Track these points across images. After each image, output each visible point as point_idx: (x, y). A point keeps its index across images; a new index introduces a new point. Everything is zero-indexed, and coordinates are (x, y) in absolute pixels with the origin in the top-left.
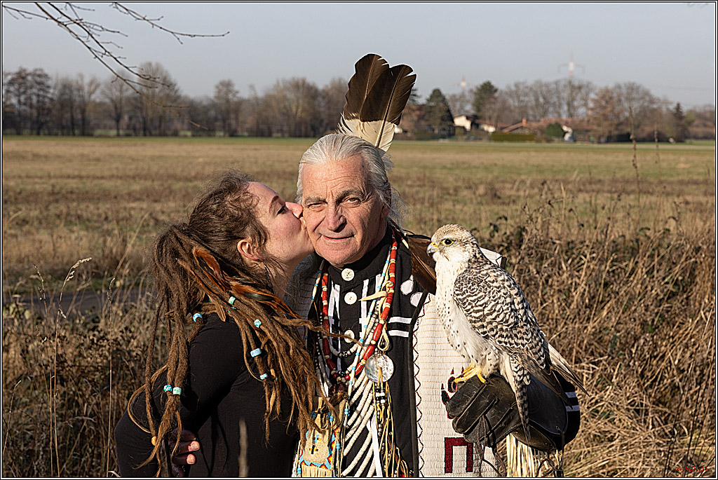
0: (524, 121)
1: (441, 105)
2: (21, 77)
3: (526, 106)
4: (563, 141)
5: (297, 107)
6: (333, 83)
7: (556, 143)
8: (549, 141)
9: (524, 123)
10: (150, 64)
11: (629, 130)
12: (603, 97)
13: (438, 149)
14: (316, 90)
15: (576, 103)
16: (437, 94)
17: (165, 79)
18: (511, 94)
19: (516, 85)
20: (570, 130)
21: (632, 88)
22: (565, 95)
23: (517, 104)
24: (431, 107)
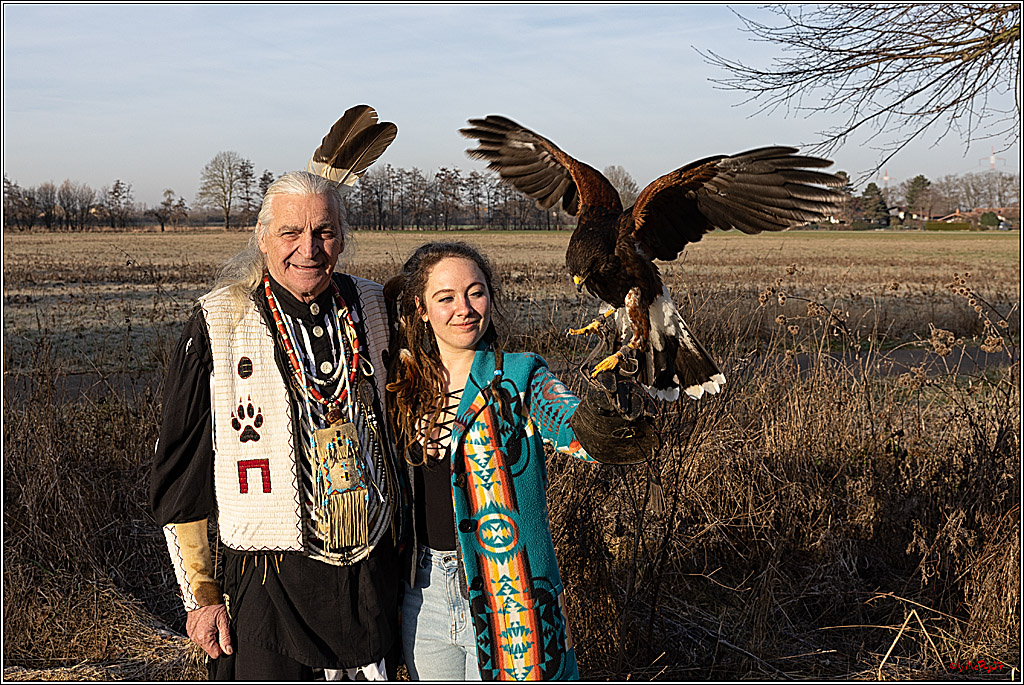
0: (958, 211)
1: (877, 197)
3: (957, 196)
4: (998, 229)
7: (991, 231)
8: (983, 230)
9: (957, 213)
10: (613, 167)
13: (875, 237)
15: (1006, 194)
16: (872, 187)
17: (626, 179)
18: (942, 186)
19: (946, 178)
20: (1004, 219)
22: (996, 186)
23: (947, 196)
24: (867, 199)
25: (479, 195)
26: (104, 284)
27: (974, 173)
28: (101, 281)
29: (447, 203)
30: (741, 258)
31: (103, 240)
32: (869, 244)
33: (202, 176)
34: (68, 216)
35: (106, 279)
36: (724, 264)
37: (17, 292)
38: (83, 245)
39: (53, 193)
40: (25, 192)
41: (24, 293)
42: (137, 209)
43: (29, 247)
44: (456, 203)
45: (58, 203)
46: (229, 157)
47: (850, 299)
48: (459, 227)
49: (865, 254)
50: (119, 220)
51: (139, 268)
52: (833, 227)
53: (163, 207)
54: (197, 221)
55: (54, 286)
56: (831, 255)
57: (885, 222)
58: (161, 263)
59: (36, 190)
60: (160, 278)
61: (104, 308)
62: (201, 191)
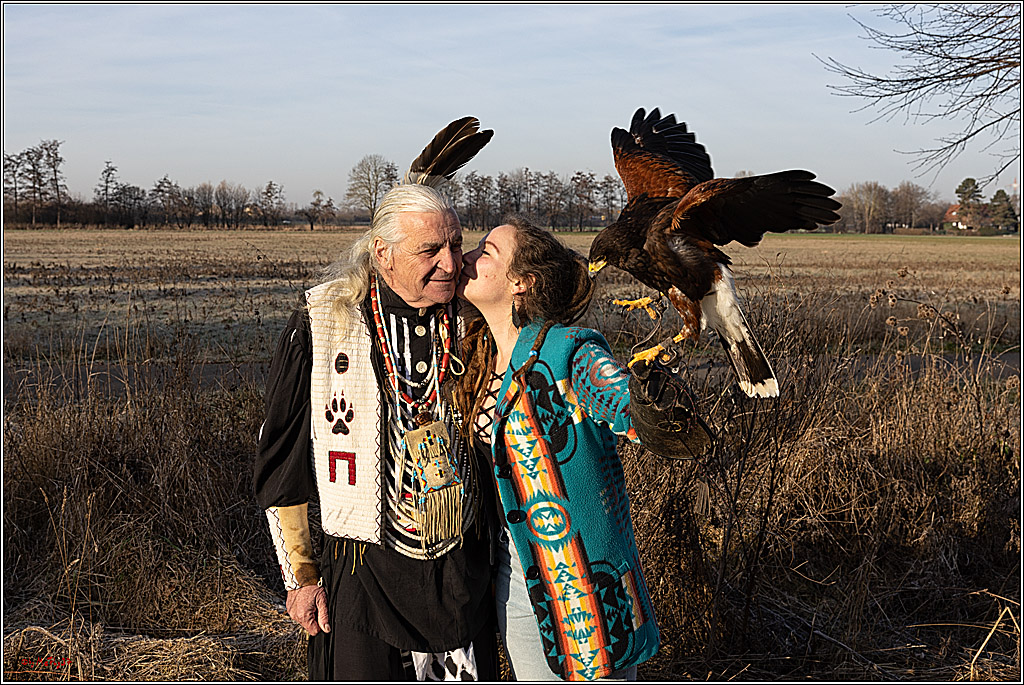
5: (870, 208)
6: (902, 187)
13: (1002, 243)
14: (887, 192)
16: (1001, 194)
24: (995, 206)
25: (613, 198)
26: (254, 279)
28: (250, 276)
29: (581, 206)
30: (868, 261)
31: (256, 238)
32: (996, 249)
33: (349, 178)
34: (224, 215)
35: (256, 275)
36: (850, 267)
37: (172, 286)
38: (238, 242)
39: (210, 193)
40: (185, 192)
41: (179, 286)
42: (289, 208)
43: (187, 243)
44: (591, 205)
45: (214, 202)
46: (374, 160)
47: (973, 302)
48: (594, 229)
49: (991, 259)
50: (272, 219)
51: (288, 265)
52: (960, 232)
53: (312, 207)
54: (345, 221)
55: (208, 281)
56: (958, 260)
57: (1013, 229)
58: (308, 260)
59: (195, 190)
60: (307, 274)
61: (251, 302)
62: (348, 192)
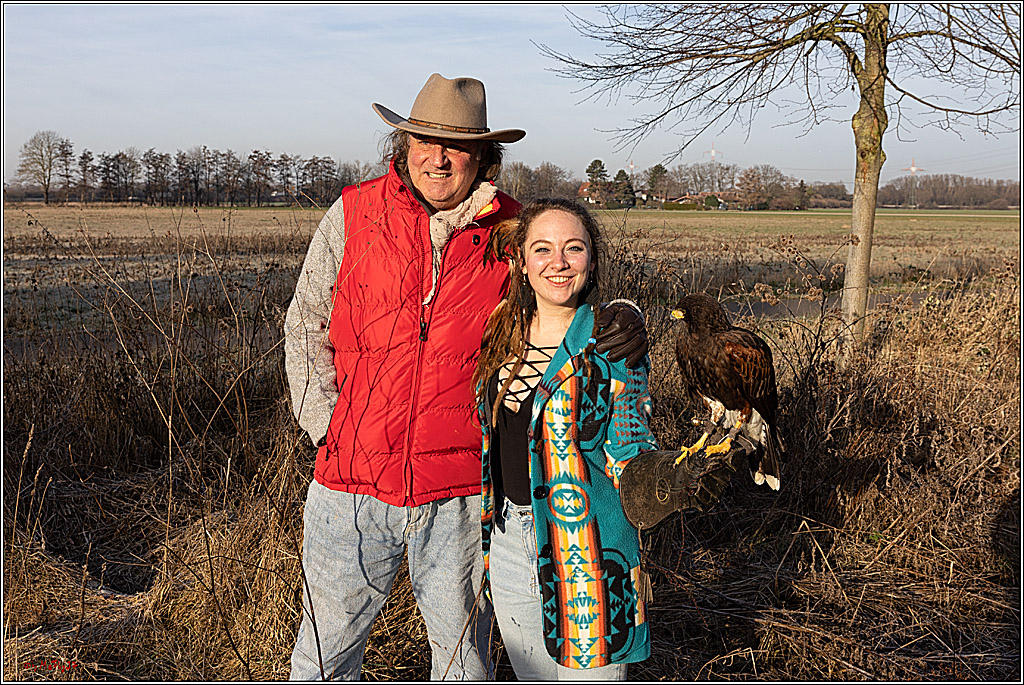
0: (687, 194)
1: (626, 182)
2: (314, 162)
3: (687, 182)
4: (718, 209)
6: (542, 167)
7: (713, 211)
8: (707, 209)
9: (687, 196)
11: (765, 200)
12: (747, 176)
15: (724, 181)
16: (622, 173)
18: (675, 174)
19: (679, 168)
20: (722, 201)
21: (767, 169)
22: (717, 174)
23: (679, 182)
25: (288, 175)
27: (700, 163)
29: (259, 183)
33: (20, 154)
44: (268, 182)
46: (48, 136)
48: (270, 204)
54: (15, 197)
57: (631, 202)
62: (20, 168)
